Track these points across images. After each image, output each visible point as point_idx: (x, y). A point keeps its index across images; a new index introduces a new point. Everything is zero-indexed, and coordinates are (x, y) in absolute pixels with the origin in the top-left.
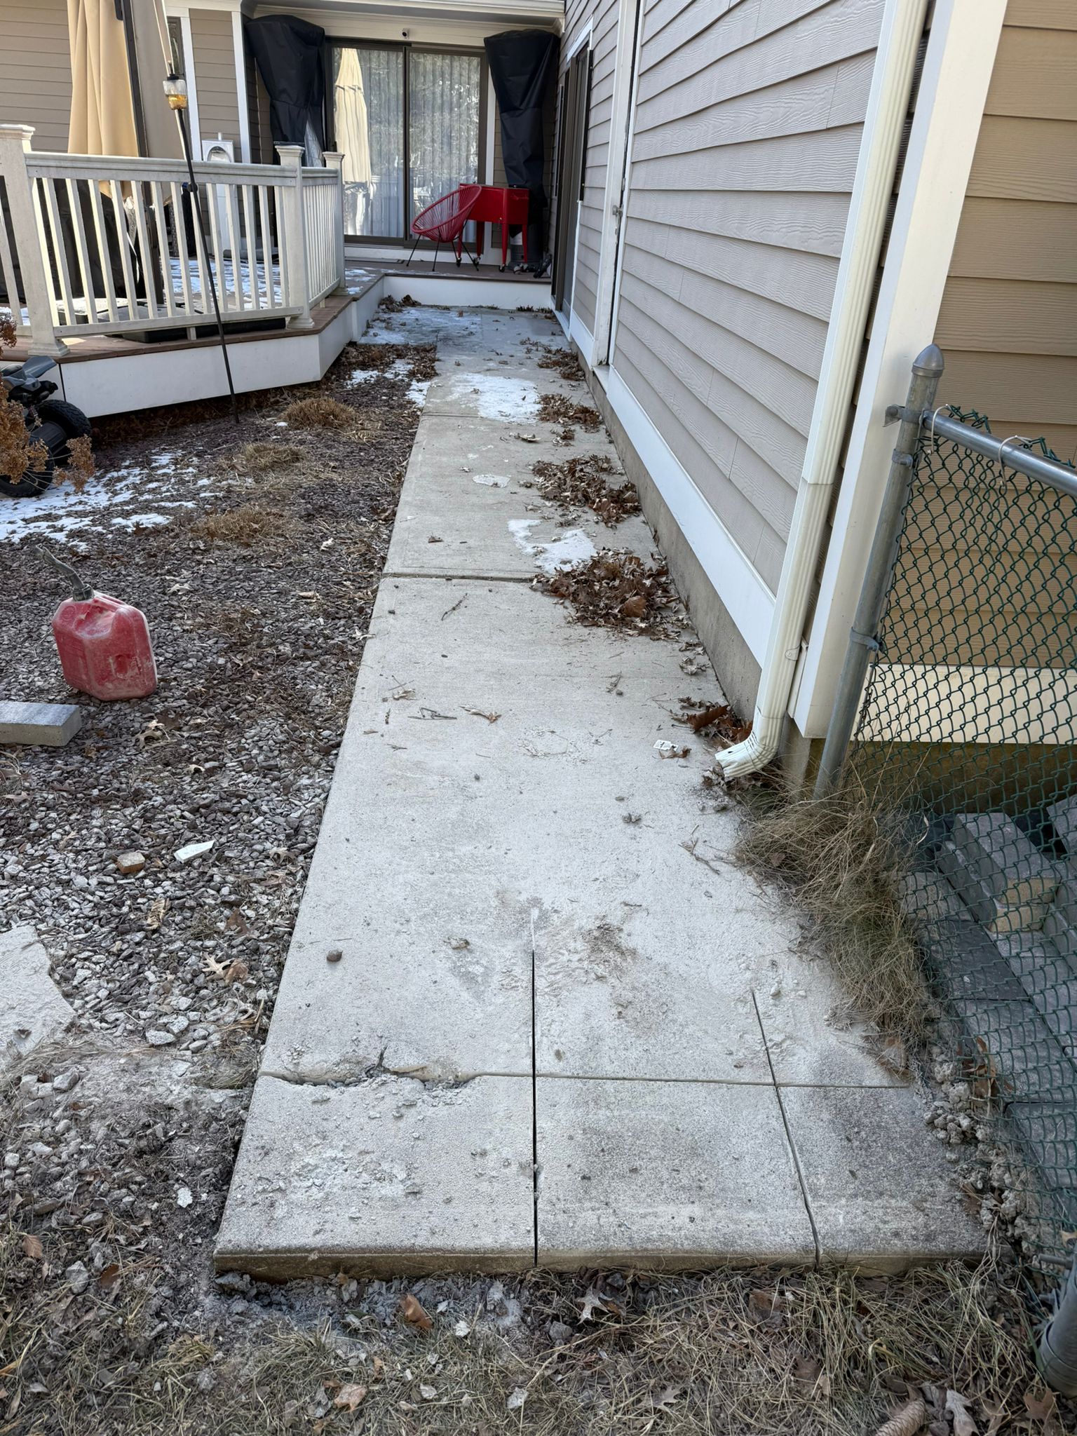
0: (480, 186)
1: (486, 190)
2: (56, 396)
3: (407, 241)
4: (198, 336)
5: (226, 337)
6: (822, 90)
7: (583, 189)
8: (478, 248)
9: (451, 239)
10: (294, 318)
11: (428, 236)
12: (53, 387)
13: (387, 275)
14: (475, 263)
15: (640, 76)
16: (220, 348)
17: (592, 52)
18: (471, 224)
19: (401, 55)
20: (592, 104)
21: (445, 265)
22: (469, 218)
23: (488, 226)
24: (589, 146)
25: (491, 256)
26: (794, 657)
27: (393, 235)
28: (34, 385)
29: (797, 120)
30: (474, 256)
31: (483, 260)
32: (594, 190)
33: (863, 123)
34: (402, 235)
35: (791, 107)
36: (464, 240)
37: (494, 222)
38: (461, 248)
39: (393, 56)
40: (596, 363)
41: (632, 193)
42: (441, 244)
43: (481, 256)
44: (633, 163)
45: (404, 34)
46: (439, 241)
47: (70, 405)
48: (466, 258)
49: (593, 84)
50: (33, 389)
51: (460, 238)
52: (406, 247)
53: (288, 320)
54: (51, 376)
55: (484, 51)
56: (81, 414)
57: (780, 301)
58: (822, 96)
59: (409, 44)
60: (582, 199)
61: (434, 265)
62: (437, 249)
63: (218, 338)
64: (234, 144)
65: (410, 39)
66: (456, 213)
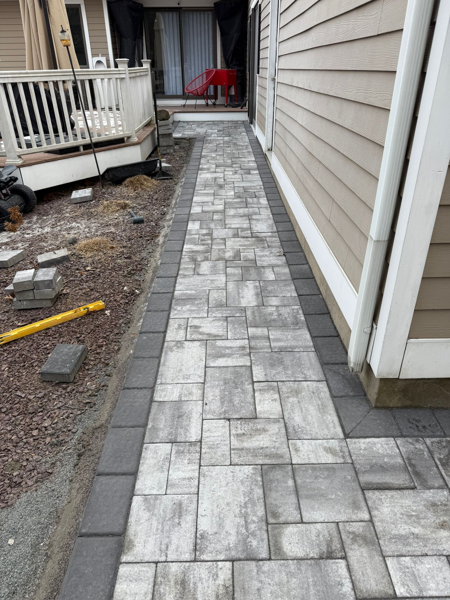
0: (215, 70)
1: (217, 72)
2: (19, 182)
3: (184, 96)
4: (84, 150)
5: (96, 149)
6: (374, 13)
7: (258, 68)
8: (215, 97)
9: (203, 94)
10: (129, 138)
11: (192, 94)
12: (16, 179)
13: (175, 112)
14: (214, 104)
15: (281, 14)
16: (93, 155)
17: (260, 5)
18: (212, 87)
19: (178, 13)
20: (261, 29)
21: (201, 106)
22: (210, 84)
23: (219, 87)
24: (261, 48)
25: (221, 100)
26: (369, 332)
27: (178, 94)
28: (6, 179)
29: (360, 31)
30: (213, 101)
31: (218, 102)
32: (263, 69)
33: (402, 30)
34: (182, 94)
35: (356, 24)
36: (209, 94)
37: (222, 85)
38: (208, 97)
39: (175, 14)
40: (267, 150)
41: (279, 70)
42: (198, 97)
43: (217, 101)
44: (279, 56)
45: (179, 4)
46: (197, 96)
47: (25, 186)
48: (210, 102)
49: (261, 20)
50: (5, 181)
51: (207, 93)
52: (184, 99)
53: (125, 139)
54: (16, 174)
55: (214, 9)
56: (31, 190)
57: (354, 131)
58: (374, 16)
59: (181, 8)
60: (258, 73)
61: (196, 106)
62: (196, 99)
63: (92, 150)
64: (106, 58)
65: (181, 5)
66: (205, 82)
